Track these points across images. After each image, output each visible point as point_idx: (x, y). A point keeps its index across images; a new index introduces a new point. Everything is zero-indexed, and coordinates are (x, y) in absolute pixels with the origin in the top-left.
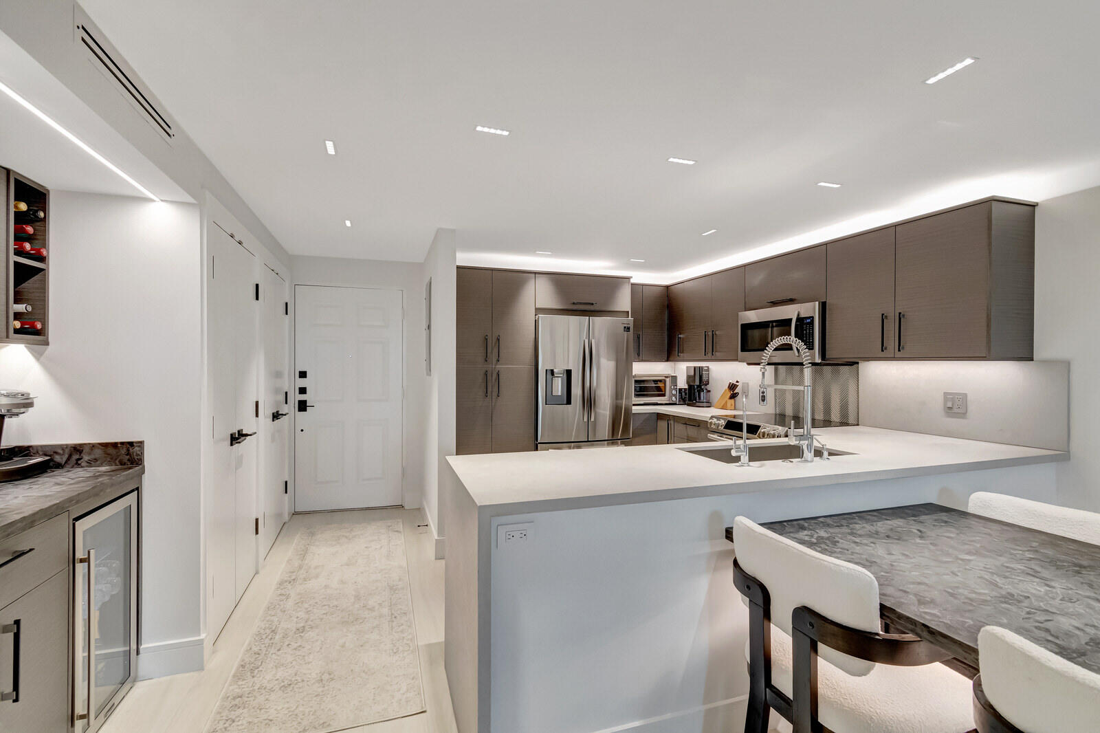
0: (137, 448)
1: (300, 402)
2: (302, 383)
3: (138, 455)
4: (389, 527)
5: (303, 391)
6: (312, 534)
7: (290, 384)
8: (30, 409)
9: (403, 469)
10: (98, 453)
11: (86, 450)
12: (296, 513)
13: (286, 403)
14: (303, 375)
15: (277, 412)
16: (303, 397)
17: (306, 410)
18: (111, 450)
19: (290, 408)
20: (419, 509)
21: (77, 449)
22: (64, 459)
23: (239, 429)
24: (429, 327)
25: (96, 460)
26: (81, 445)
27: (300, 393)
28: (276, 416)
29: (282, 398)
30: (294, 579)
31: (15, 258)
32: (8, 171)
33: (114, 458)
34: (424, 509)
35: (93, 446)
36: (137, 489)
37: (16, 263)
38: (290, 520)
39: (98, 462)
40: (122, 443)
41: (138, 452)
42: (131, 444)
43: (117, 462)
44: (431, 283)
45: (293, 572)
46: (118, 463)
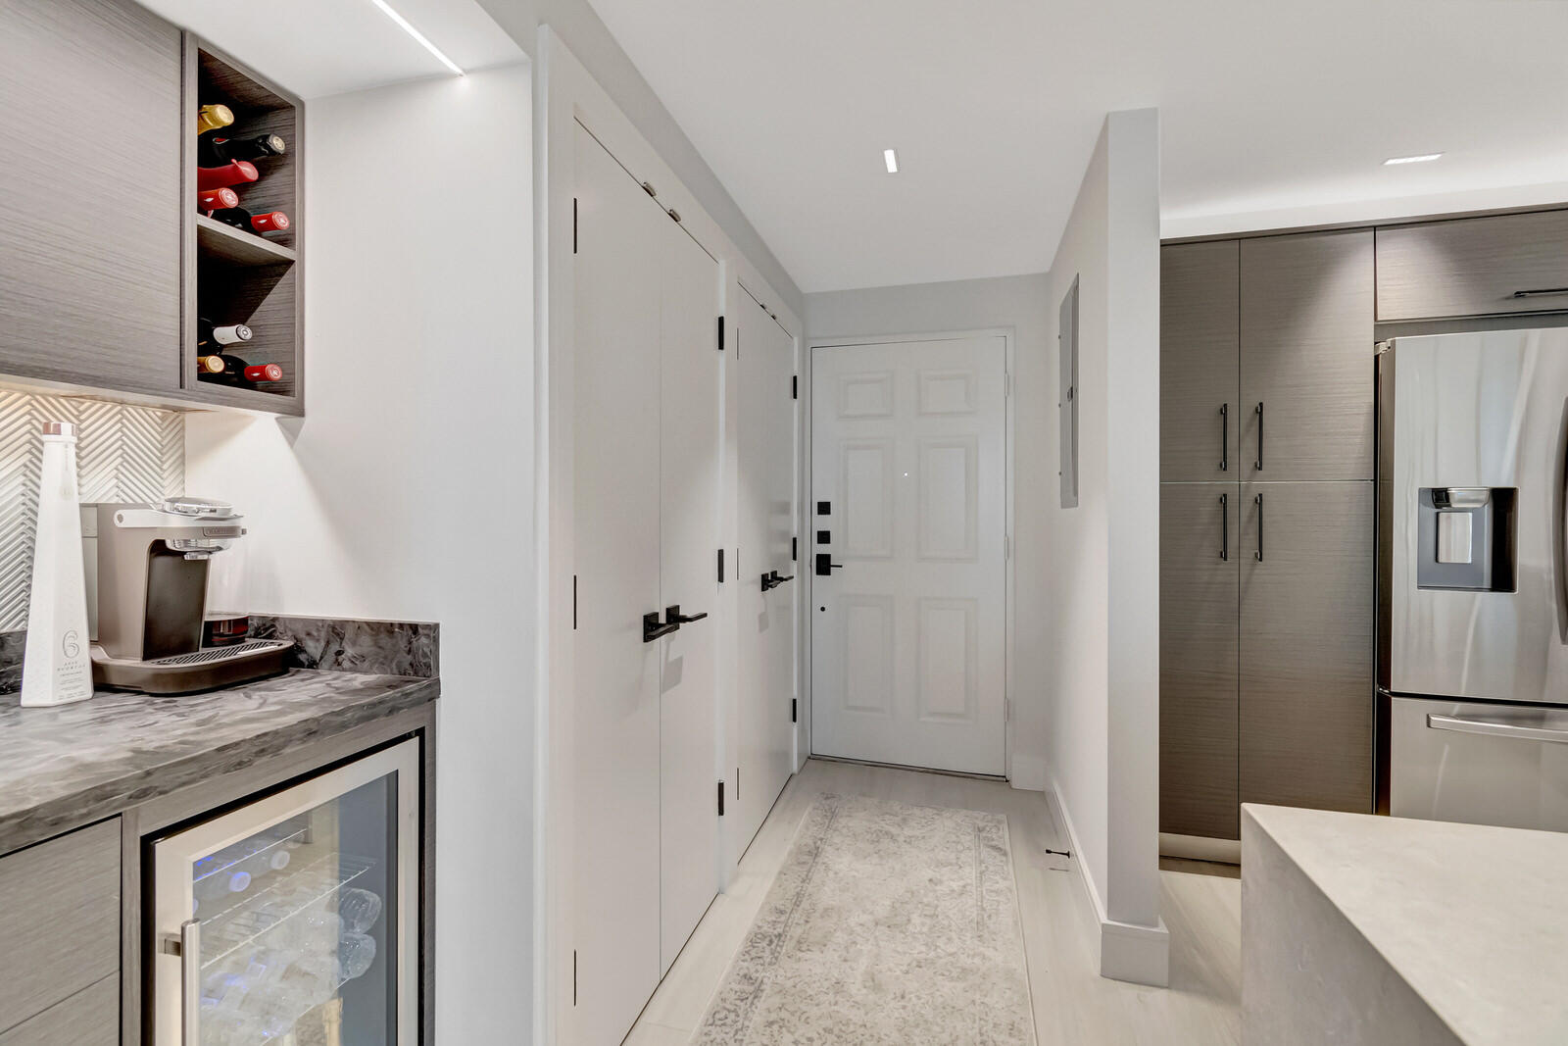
0: (424, 640)
1: (819, 557)
2: (823, 523)
3: (425, 655)
4: (980, 830)
5: (824, 537)
6: (832, 815)
7: (801, 524)
8: (233, 542)
9: (1008, 703)
10: (366, 643)
11: (349, 633)
12: (813, 757)
13: (795, 558)
14: (824, 508)
15: (774, 574)
16: (823, 549)
17: (828, 573)
18: (384, 639)
19: (801, 570)
20: (1043, 793)
21: (336, 630)
22: (320, 650)
23: (671, 604)
24: (1072, 394)
25: (363, 658)
26: (344, 623)
27: (819, 542)
28: (769, 581)
29: (788, 548)
30: (780, 935)
31: (195, 220)
32: (183, 34)
33: (390, 657)
34: (1054, 796)
35: (359, 626)
36: (420, 733)
37: (201, 231)
38: (800, 771)
39: (366, 664)
40: (401, 626)
41: (426, 650)
42: (414, 628)
43: (394, 666)
44: (1077, 287)
45: (782, 912)
46: (395, 671)
